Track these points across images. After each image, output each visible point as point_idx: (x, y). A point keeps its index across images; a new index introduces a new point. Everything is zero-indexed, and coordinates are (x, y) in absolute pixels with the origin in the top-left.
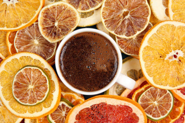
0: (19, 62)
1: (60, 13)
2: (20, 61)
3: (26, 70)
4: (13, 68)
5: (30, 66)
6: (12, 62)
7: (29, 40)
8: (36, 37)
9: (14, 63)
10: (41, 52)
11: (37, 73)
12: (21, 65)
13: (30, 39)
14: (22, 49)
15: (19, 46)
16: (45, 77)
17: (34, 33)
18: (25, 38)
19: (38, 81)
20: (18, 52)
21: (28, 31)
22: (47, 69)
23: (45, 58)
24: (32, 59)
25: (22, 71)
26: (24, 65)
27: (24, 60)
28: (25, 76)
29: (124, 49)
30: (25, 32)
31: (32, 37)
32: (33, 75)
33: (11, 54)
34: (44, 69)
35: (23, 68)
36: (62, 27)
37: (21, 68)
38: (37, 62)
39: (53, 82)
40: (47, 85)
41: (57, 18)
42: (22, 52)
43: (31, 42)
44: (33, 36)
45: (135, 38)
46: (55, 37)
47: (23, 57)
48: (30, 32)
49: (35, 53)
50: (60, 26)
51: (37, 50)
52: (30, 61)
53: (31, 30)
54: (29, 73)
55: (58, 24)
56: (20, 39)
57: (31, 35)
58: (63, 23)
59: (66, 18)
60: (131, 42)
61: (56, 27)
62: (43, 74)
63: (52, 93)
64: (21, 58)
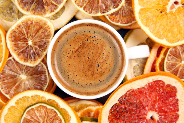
0: (17, 108)
1: (28, 29)
2: (18, 106)
3: (28, 112)
4: (14, 117)
5: (31, 106)
6: (10, 112)
7: (14, 79)
8: (20, 72)
9: (13, 112)
10: (34, 85)
11: (42, 109)
12: (21, 110)
13: (15, 77)
14: (12, 92)
15: (7, 90)
16: (52, 110)
17: (16, 68)
18: (9, 79)
19: (47, 117)
20: (11, 98)
21: (9, 70)
22: (50, 100)
23: (41, 89)
24: (28, 97)
25: (24, 116)
26: (24, 109)
27: (21, 103)
28: (31, 119)
29: (120, 21)
30: (6, 72)
31: (16, 74)
32: (39, 114)
33: (5, 104)
34: (48, 101)
35: (24, 111)
36: (38, 43)
37: (22, 113)
38: (35, 98)
39: (64, 109)
40: (59, 117)
41: (27, 36)
42: (14, 95)
43: (18, 80)
44: (17, 72)
45: (125, 4)
46: (35, 58)
47: (18, 100)
48: (11, 70)
49: (29, 89)
50: (35, 43)
51: (29, 85)
52: (28, 100)
53: (12, 67)
54: (34, 114)
55: (32, 41)
56: (5, 82)
57: (14, 72)
58: (37, 38)
59: (37, 31)
60: (123, 10)
61: (31, 47)
62: (49, 107)
63: (69, 121)
64: (17, 103)
